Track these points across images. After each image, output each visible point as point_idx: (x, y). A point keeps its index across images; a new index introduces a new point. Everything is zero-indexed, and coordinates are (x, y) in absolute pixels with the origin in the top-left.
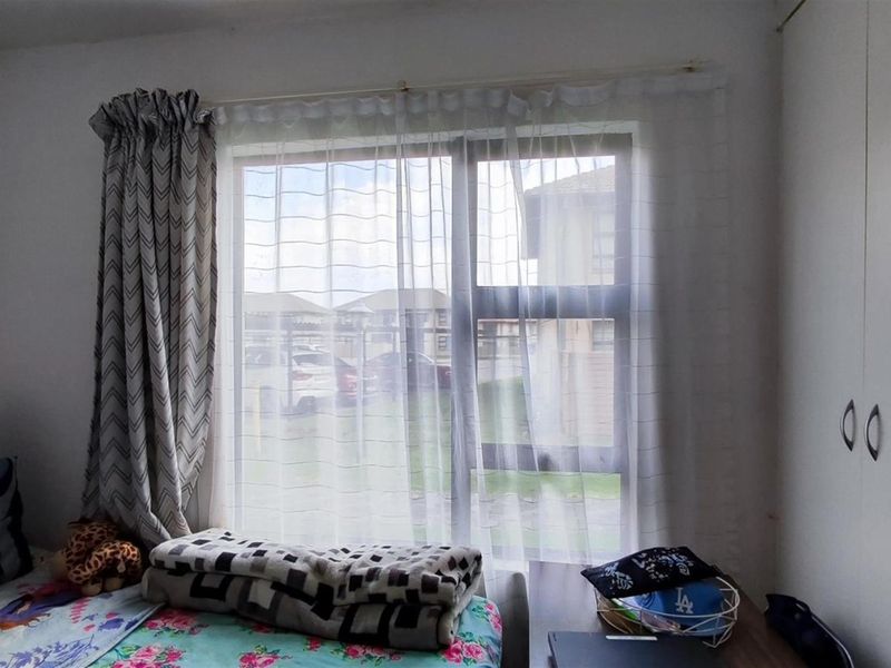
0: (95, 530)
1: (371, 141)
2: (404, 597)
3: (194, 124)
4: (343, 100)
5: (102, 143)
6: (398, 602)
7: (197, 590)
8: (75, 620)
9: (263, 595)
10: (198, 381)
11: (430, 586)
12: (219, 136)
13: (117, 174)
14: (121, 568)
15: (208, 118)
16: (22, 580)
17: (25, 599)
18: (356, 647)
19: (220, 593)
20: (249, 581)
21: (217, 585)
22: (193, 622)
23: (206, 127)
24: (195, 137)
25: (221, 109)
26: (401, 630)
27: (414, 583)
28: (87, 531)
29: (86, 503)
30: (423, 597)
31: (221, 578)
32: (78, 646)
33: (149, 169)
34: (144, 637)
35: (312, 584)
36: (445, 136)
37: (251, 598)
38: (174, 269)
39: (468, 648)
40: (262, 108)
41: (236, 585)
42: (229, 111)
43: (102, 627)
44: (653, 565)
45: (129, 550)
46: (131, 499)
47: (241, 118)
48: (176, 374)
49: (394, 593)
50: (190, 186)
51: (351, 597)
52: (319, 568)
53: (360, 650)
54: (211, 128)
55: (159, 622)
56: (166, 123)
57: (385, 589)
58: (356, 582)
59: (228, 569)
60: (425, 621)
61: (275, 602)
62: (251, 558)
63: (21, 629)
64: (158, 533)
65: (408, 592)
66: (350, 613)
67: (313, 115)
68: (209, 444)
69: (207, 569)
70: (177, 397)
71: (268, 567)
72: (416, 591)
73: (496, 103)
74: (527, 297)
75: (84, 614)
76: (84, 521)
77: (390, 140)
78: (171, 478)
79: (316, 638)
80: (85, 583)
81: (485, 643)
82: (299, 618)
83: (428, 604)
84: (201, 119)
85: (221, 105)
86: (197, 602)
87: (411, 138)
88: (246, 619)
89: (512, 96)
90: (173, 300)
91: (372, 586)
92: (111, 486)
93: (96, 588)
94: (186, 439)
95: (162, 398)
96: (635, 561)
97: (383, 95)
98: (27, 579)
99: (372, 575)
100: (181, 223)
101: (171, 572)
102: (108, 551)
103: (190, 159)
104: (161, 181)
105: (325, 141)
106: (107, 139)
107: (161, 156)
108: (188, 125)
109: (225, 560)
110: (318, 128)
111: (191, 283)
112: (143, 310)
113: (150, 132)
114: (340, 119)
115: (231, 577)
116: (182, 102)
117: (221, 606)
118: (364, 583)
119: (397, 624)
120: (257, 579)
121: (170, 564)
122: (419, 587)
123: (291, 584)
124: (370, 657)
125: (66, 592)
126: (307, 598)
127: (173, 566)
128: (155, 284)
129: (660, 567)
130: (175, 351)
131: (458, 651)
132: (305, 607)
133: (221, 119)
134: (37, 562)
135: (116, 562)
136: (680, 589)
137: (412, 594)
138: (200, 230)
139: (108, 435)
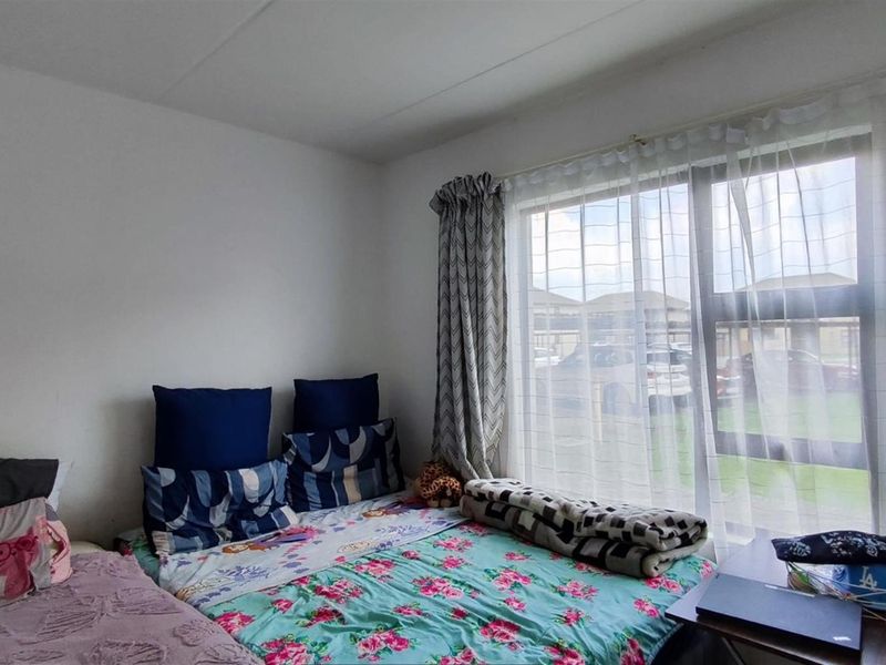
0: (437, 469)
1: (614, 184)
2: (621, 536)
3: (489, 195)
4: (589, 158)
5: (438, 216)
6: (617, 539)
7: (489, 512)
8: (422, 517)
9: (527, 521)
10: (497, 373)
11: (639, 530)
12: (507, 199)
13: (446, 234)
14: (449, 493)
15: (498, 188)
16: (399, 494)
17: (399, 503)
18: (582, 564)
19: (501, 516)
20: (520, 510)
21: (500, 510)
22: (485, 531)
23: (498, 193)
24: (490, 204)
25: (506, 180)
26: (614, 558)
27: (628, 527)
28: (432, 468)
29: (434, 452)
30: (636, 539)
31: (503, 506)
32: (420, 529)
33: (463, 230)
34: (455, 533)
35: (559, 518)
36: (673, 170)
37: (520, 522)
38: (479, 296)
39: (667, 583)
40: (533, 175)
41: (511, 511)
42: (513, 182)
43: (434, 523)
44: (839, 543)
45: (454, 482)
46: (456, 450)
47: (520, 183)
48: (482, 368)
49: (614, 532)
50: (488, 238)
51: (584, 531)
52: (565, 509)
53: (585, 566)
54: (502, 195)
55: (466, 527)
56: (473, 197)
57: (607, 529)
58: (589, 521)
59: (507, 500)
60: (633, 555)
61: (535, 526)
62: (522, 496)
63: (395, 516)
64: (472, 475)
65: (624, 533)
66: (583, 542)
67: (569, 172)
68: (505, 418)
69: (495, 498)
70: (483, 384)
71: (532, 502)
72: (629, 533)
73: (716, 136)
74: (754, 301)
75: (427, 515)
76: (432, 463)
77: (626, 181)
78: (479, 438)
79: (557, 553)
80: (429, 499)
81: (685, 584)
82: (548, 540)
83: (638, 544)
84: (494, 190)
85: (506, 177)
86: (489, 520)
87: (644, 176)
88: (518, 536)
89: (729, 129)
90: (479, 317)
91: (599, 526)
92: (446, 441)
93: (435, 503)
94: (489, 413)
95: (472, 384)
96: (824, 538)
97: (619, 149)
98: (402, 493)
99: (600, 518)
100: (483, 265)
101: (476, 499)
102: (442, 481)
103: (488, 219)
104: (471, 237)
105: (579, 190)
106: (440, 213)
107: (471, 219)
108: (486, 196)
109: (506, 495)
110: (575, 180)
111: (490, 304)
112: (461, 325)
113: (464, 204)
114: (588, 173)
115: (509, 506)
116: (481, 183)
117: (502, 525)
118: (594, 523)
119: (612, 554)
120: (523, 509)
121: (475, 493)
122: (632, 532)
123: (546, 516)
124: (590, 571)
125: (420, 503)
126: (555, 527)
127: (476, 495)
128: (467, 307)
129: (846, 546)
130: (481, 352)
131: (657, 582)
132: (552, 532)
133: (508, 187)
134: (407, 486)
135: (445, 488)
136: (866, 568)
137: (626, 535)
138: (495, 267)
139: (444, 407)
